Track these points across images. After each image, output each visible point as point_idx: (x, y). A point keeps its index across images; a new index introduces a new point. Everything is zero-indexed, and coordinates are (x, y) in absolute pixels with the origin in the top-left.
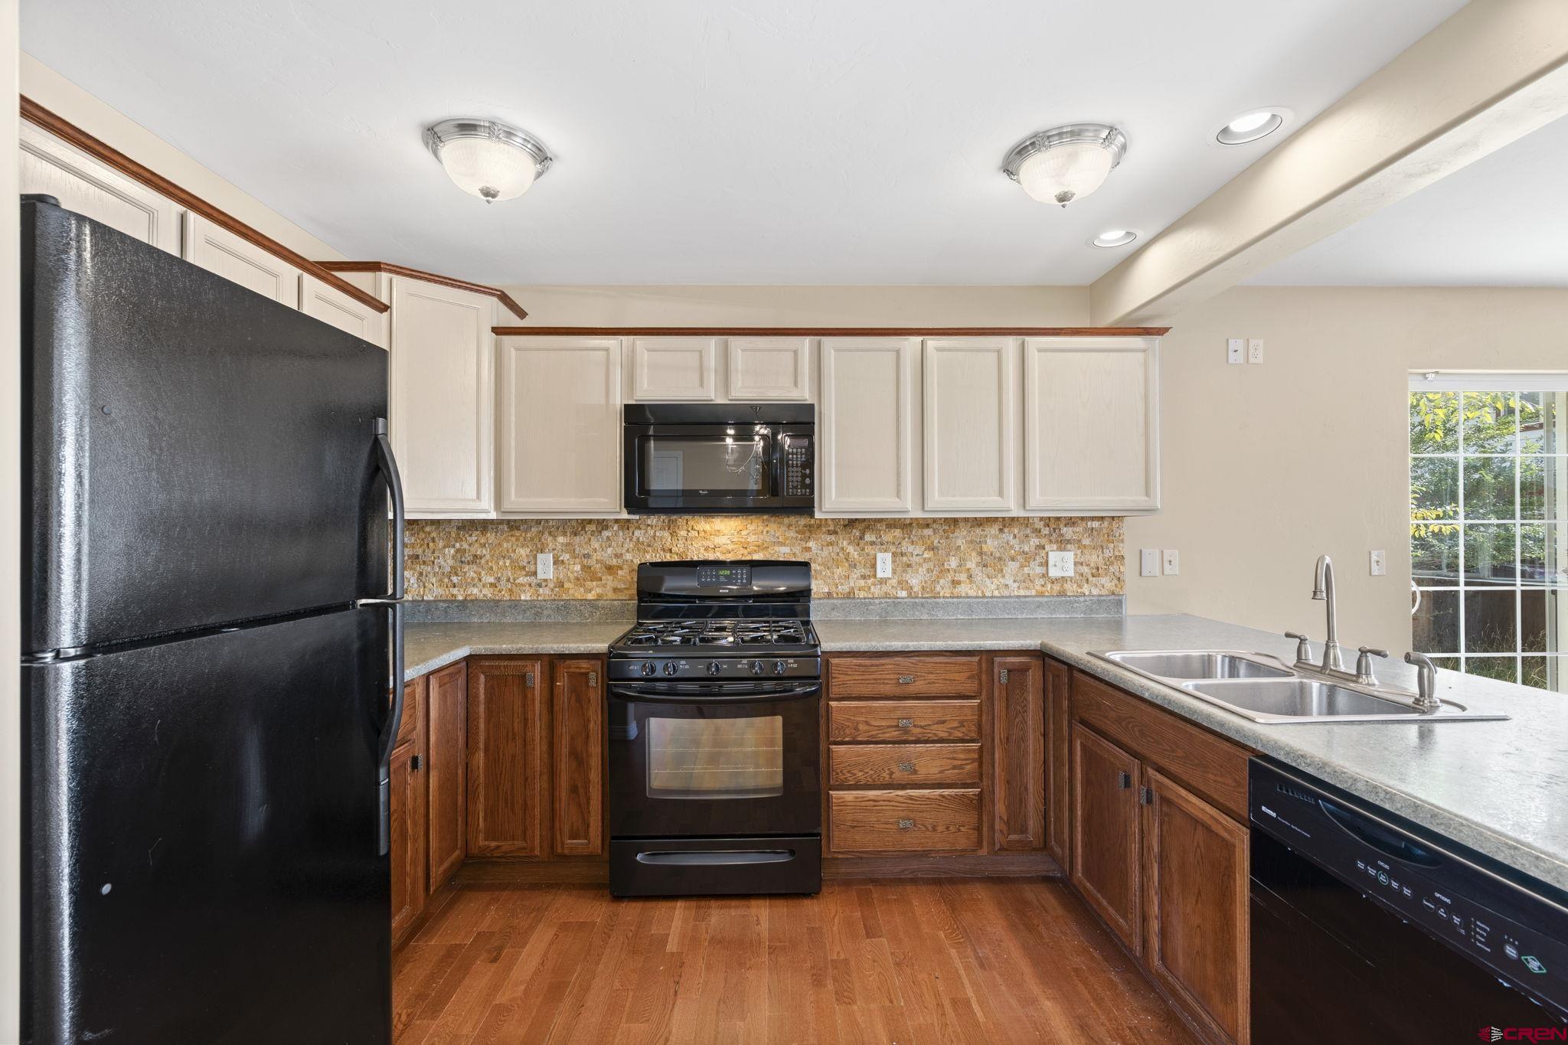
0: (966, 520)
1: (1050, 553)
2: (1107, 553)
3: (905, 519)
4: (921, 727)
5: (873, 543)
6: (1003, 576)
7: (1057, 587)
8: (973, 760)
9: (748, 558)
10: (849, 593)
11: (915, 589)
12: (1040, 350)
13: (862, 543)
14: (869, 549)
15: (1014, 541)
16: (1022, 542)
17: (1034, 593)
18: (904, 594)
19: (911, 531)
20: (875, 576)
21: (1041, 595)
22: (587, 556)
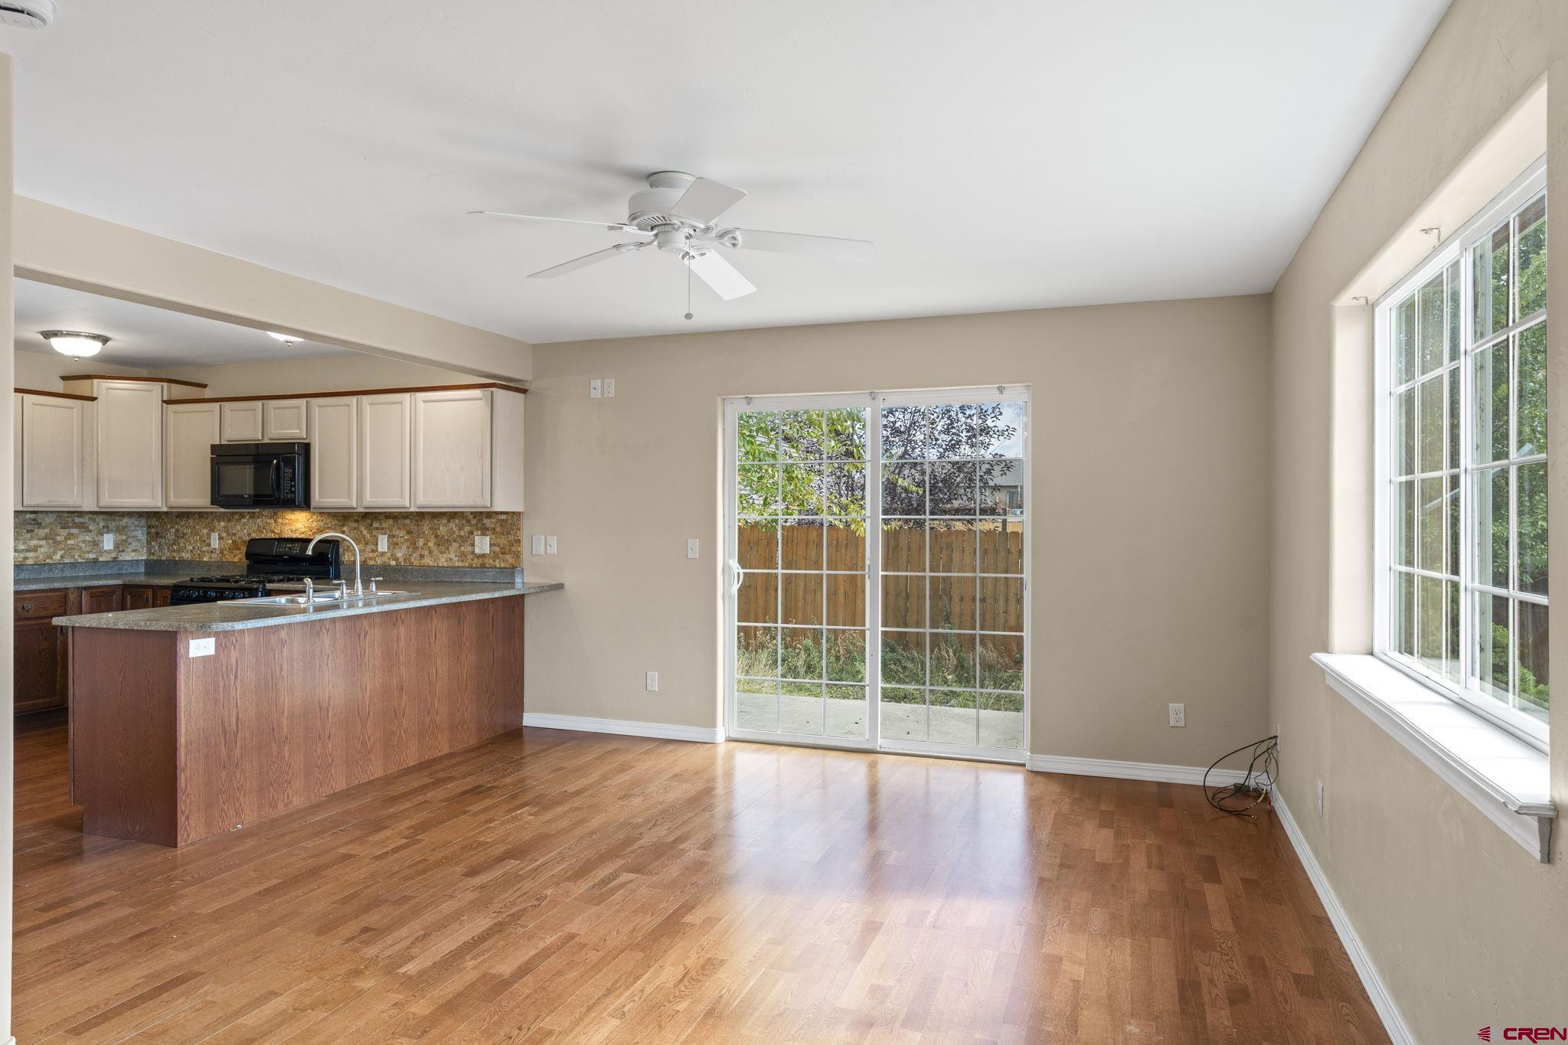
1: (476, 537)
5: (377, 529)
7: (479, 561)
12: (424, 402)
13: (371, 528)
14: (375, 533)
15: (456, 529)
16: (460, 529)
17: (467, 564)
18: (393, 563)
19: (398, 521)
20: (378, 550)
21: (471, 567)
22: (234, 534)
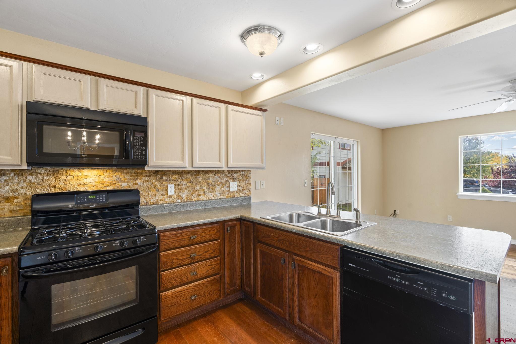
0: (203, 171)
1: (230, 183)
2: (247, 182)
3: (180, 170)
4: (199, 255)
5: (166, 181)
6: (215, 192)
7: (232, 195)
8: (218, 264)
9: (105, 189)
10: (156, 202)
11: (184, 199)
12: (232, 110)
13: (161, 180)
14: (165, 183)
15: (219, 179)
16: (221, 179)
17: (225, 197)
18: (179, 201)
19: (182, 175)
20: (167, 194)
21: (227, 198)
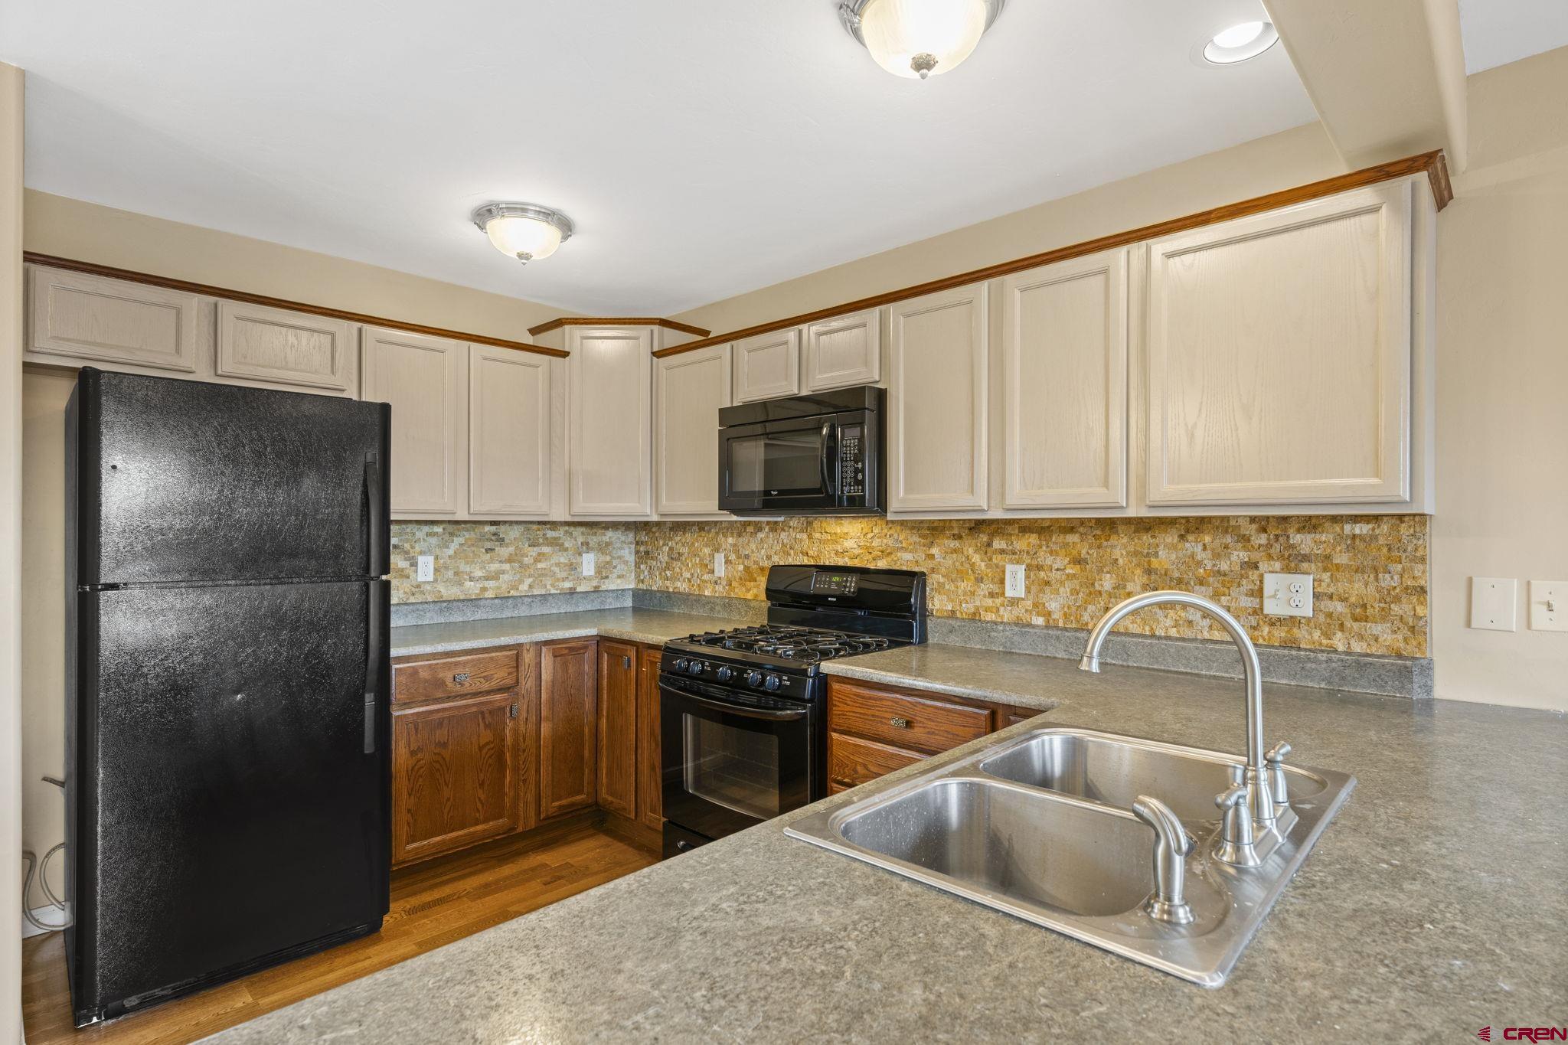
1: (1268, 578)
3: (1043, 519)
7: (1279, 634)
10: (975, 614)
11: (1055, 616)
14: (997, 558)
15: (1204, 555)
16: (1216, 556)
19: (1051, 537)
20: (1003, 594)
